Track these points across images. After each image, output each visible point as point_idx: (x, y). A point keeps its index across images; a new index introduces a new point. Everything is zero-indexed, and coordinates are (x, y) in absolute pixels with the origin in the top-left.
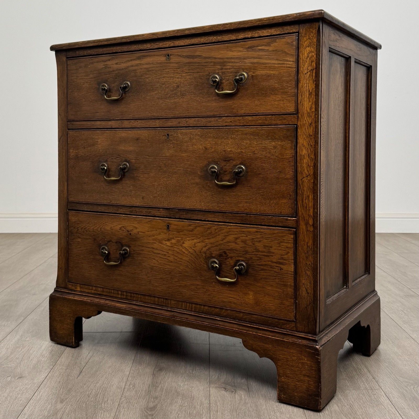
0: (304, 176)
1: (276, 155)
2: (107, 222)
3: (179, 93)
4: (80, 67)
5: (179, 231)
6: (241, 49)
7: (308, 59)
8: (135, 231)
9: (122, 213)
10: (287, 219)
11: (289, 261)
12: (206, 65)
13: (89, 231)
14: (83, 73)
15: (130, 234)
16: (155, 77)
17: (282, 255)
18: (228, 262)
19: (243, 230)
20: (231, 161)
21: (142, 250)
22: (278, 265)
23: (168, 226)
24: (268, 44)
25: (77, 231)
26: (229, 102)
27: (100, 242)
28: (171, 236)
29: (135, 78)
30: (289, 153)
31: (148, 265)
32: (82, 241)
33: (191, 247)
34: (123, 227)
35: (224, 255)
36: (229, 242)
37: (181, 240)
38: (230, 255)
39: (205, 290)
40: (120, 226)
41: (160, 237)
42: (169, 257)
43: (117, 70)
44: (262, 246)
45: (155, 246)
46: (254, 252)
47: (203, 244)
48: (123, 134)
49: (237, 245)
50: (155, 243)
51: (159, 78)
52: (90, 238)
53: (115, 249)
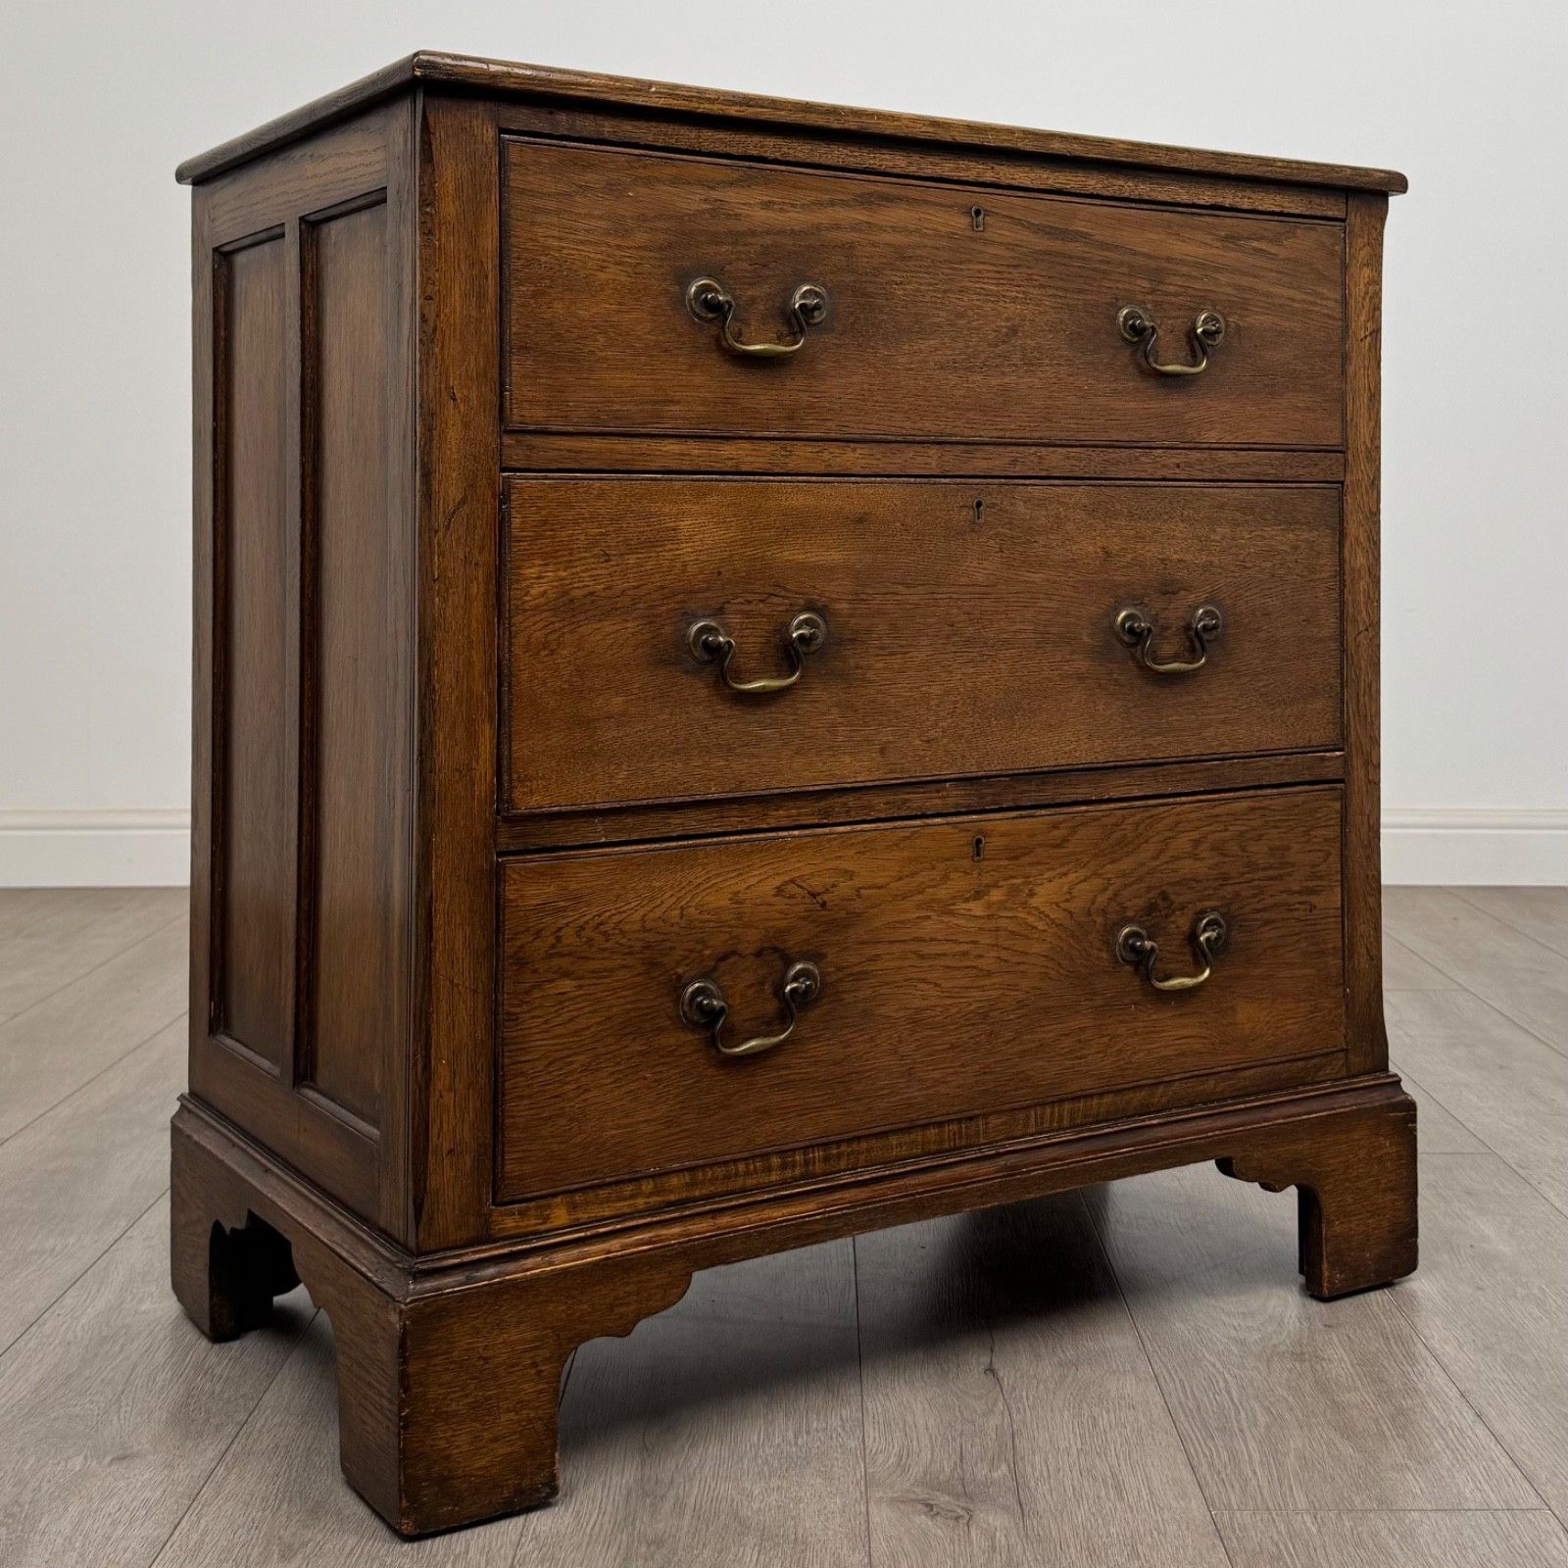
0: (1361, 628)
1: (1298, 571)
2: (718, 875)
3: (1019, 355)
4: (585, 189)
5: (1015, 854)
6: (1208, 239)
7: (1367, 299)
8: (845, 887)
9: (784, 823)
10: (1323, 759)
11: (1330, 880)
12: (1104, 272)
13: (623, 933)
14: (600, 218)
15: (824, 905)
16: (930, 284)
17: (1313, 866)
18: (1173, 926)
19: (1217, 810)
20: (1182, 592)
21: (876, 958)
22: (1303, 898)
23: (979, 841)
24: (1276, 240)
25: (553, 946)
26: (1176, 403)
27: (680, 971)
28: (987, 879)
29: (848, 278)
30: (1327, 563)
31: (900, 1009)
32: (580, 987)
33: (1057, 904)
34: (792, 881)
35: (1161, 904)
36: (1175, 858)
37: (1023, 883)
38: (1178, 900)
39: (1106, 1039)
40: (777, 882)
41: (943, 892)
42: (981, 956)
43: (768, 233)
44: (1266, 849)
45: (929, 928)
46: (1244, 873)
47: (1097, 882)
48: (797, 497)
49: (1198, 864)
50: (929, 917)
51: (945, 292)
52: (629, 961)
53: (753, 985)
